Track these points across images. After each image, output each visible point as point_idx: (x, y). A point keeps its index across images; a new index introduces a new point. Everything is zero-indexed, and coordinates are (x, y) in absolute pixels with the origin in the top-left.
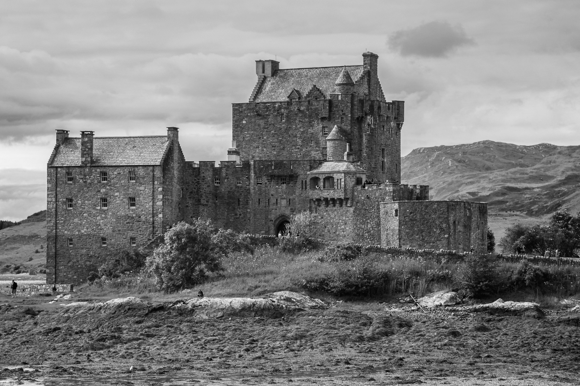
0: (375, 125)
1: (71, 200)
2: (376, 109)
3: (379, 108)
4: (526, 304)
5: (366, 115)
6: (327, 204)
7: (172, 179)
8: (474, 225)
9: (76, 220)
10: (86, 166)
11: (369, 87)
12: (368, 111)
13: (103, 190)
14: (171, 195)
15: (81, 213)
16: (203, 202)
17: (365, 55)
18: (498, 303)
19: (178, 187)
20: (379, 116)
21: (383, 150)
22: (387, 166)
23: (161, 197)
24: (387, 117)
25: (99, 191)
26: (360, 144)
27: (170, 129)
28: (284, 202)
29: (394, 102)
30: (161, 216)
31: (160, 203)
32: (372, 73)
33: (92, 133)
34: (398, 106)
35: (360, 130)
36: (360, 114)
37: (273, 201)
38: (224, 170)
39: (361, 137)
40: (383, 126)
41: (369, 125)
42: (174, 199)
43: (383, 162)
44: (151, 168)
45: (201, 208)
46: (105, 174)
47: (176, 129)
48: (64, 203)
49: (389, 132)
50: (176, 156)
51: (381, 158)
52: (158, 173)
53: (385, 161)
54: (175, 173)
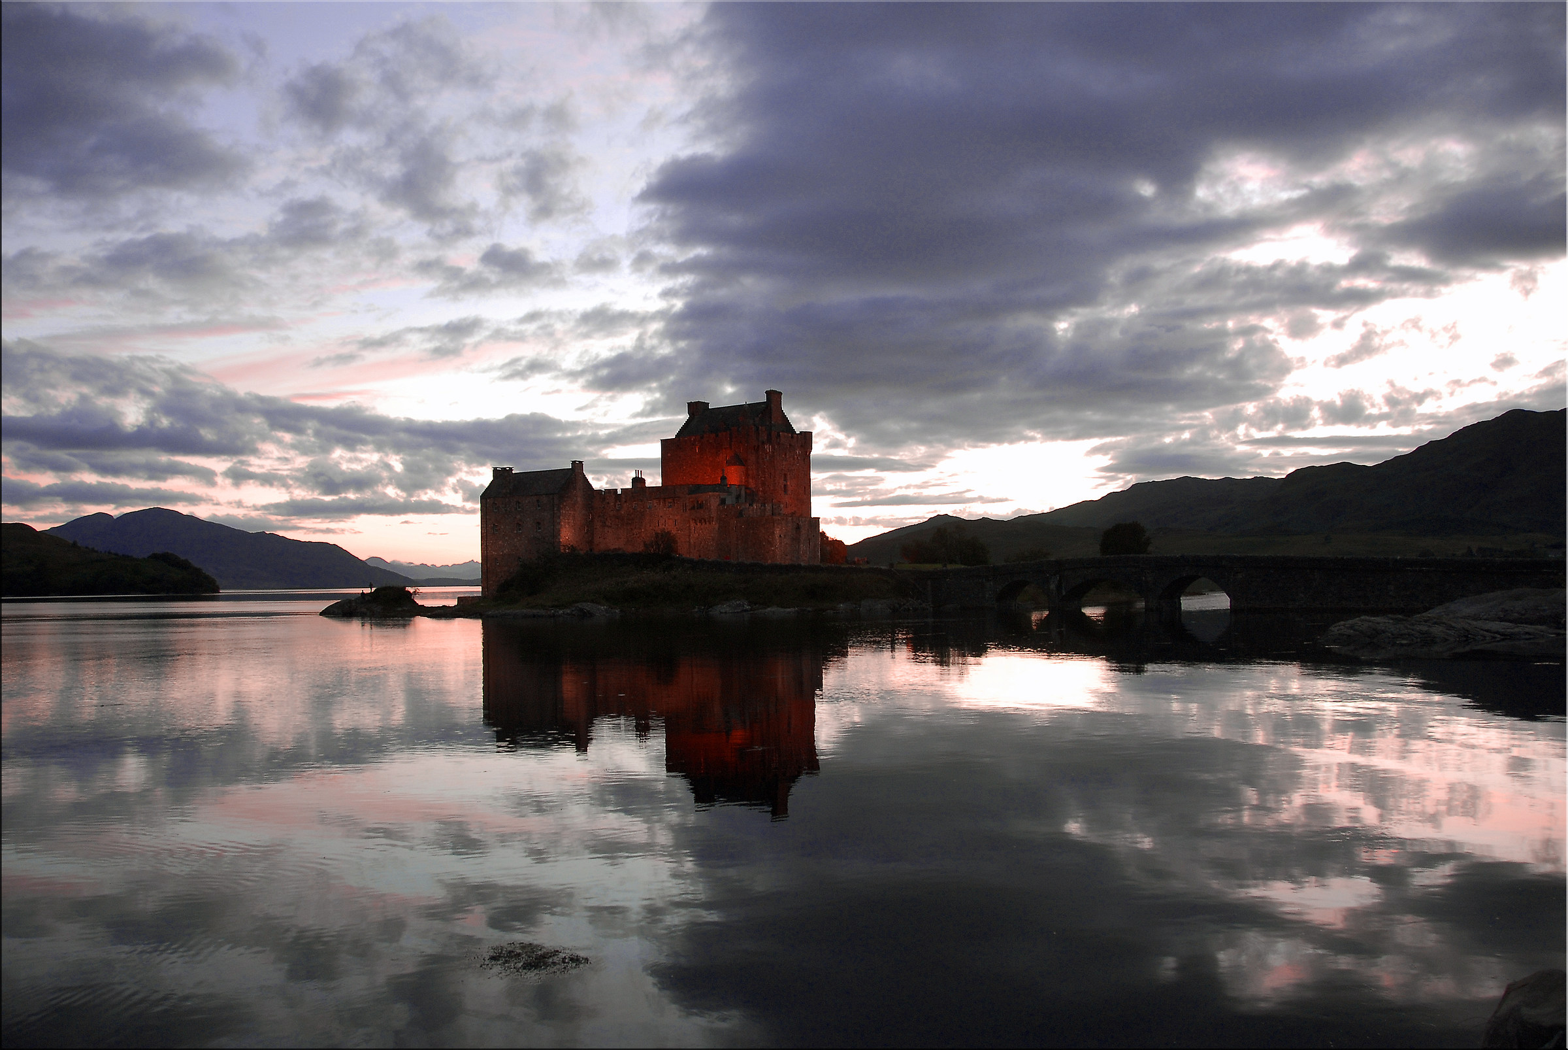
0: (775, 452)
1: (496, 525)
2: (774, 438)
5: (763, 443)
7: (574, 505)
9: (500, 543)
10: (506, 497)
11: (771, 421)
12: (765, 441)
13: (518, 517)
14: (574, 519)
15: (504, 536)
19: (584, 511)
20: (779, 444)
21: (785, 475)
22: (790, 488)
23: (559, 521)
24: (790, 446)
25: (515, 518)
27: (574, 463)
29: (802, 431)
30: (559, 537)
32: (773, 408)
38: (623, 496)
40: (785, 454)
41: (767, 452)
43: (785, 485)
44: (551, 496)
45: (606, 529)
49: (794, 458)
51: (782, 481)
52: (556, 500)
53: (789, 483)
54: (579, 499)
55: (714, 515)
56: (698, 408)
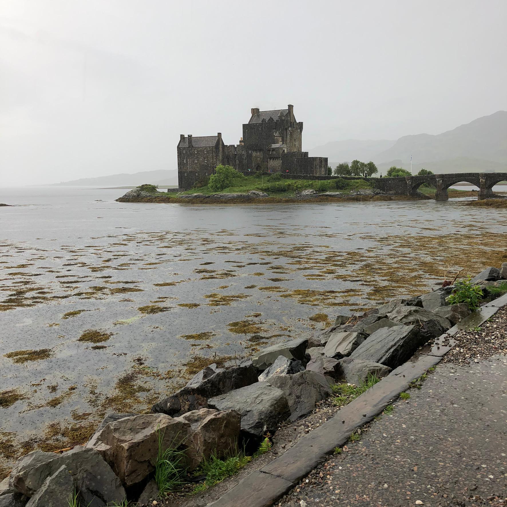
1: (185, 159)
3: (293, 124)
4: (337, 193)
6: (273, 160)
8: (323, 166)
9: (187, 166)
10: (190, 147)
11: (290, 117)
13: (196, 156)
14: (219, 157)
15: (189, 164)
16: (231, 159)
18: (328, 193)
19: (222, 154)
23: (215, 158)
24: (297, 128)
26: (286, 138)
27: (218, 133)
28: (258, 159)
29: (299, 122)
31: (215, 160)
33: (191, 136)
34: (301, 124)
35: (287, 132)
36: (286, 127)
37: (255, 159)
39: (287, 135)
42: (221, 158)
44: (212, 148)
46: (196, 150)
48: (183, 160)
49: (297, 133)
50: (220, 143)
52: (214, 150)
54: (221, 149)
56: (255, 112)
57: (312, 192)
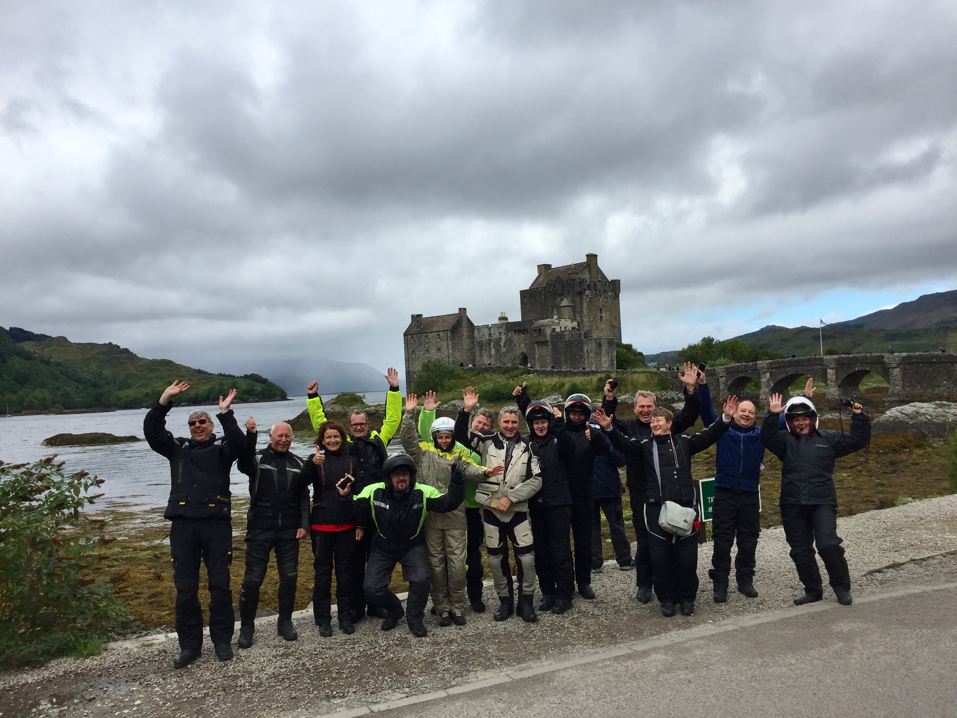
0: (591, 295)
1: (414, 352)
2: (592, 286)
3: (595, 285)
5: (585, 290)
7: (461, 337)
9: (417, 363)
10: (419, 333)
11: (590, 274)
12: (586, 287)
13: (427, 346)
14: (461, 345)
15: (419, 358)
16: (484, 348)
17: (587, 256)
19: (468, 341)
20: (596, 290)
21: (601, 309)
22: (604, 318)
23: (451, 347)
24: (604, 290)
25: (425, 346)
26: (582, 307)
27: (460, 309)
28: (523, 345)
29: (612, 280)
30: (452, 358)
31: (451, 351)
32: (592, 265)
33: (421, 315)
34: (615, 282)
35: (581, 299)
36: (579, 290)
37: (517, 345)
38: (493, 329)
39: (582, 303)
40: (600, 296)
41: (587, 296)
42: (464, 348)
43: (601, 316)
44: (446, 332)
46: (427, 336)
47: (465, 309)
48: (412, 354)
49: (607, 298)
50: (465, 323)
51: (599, 314)
52: (449, 334)
53: (603, 315)
54: (464, 333)
55: (548, 339)
56: (544, 269)
57: (555, 399)
